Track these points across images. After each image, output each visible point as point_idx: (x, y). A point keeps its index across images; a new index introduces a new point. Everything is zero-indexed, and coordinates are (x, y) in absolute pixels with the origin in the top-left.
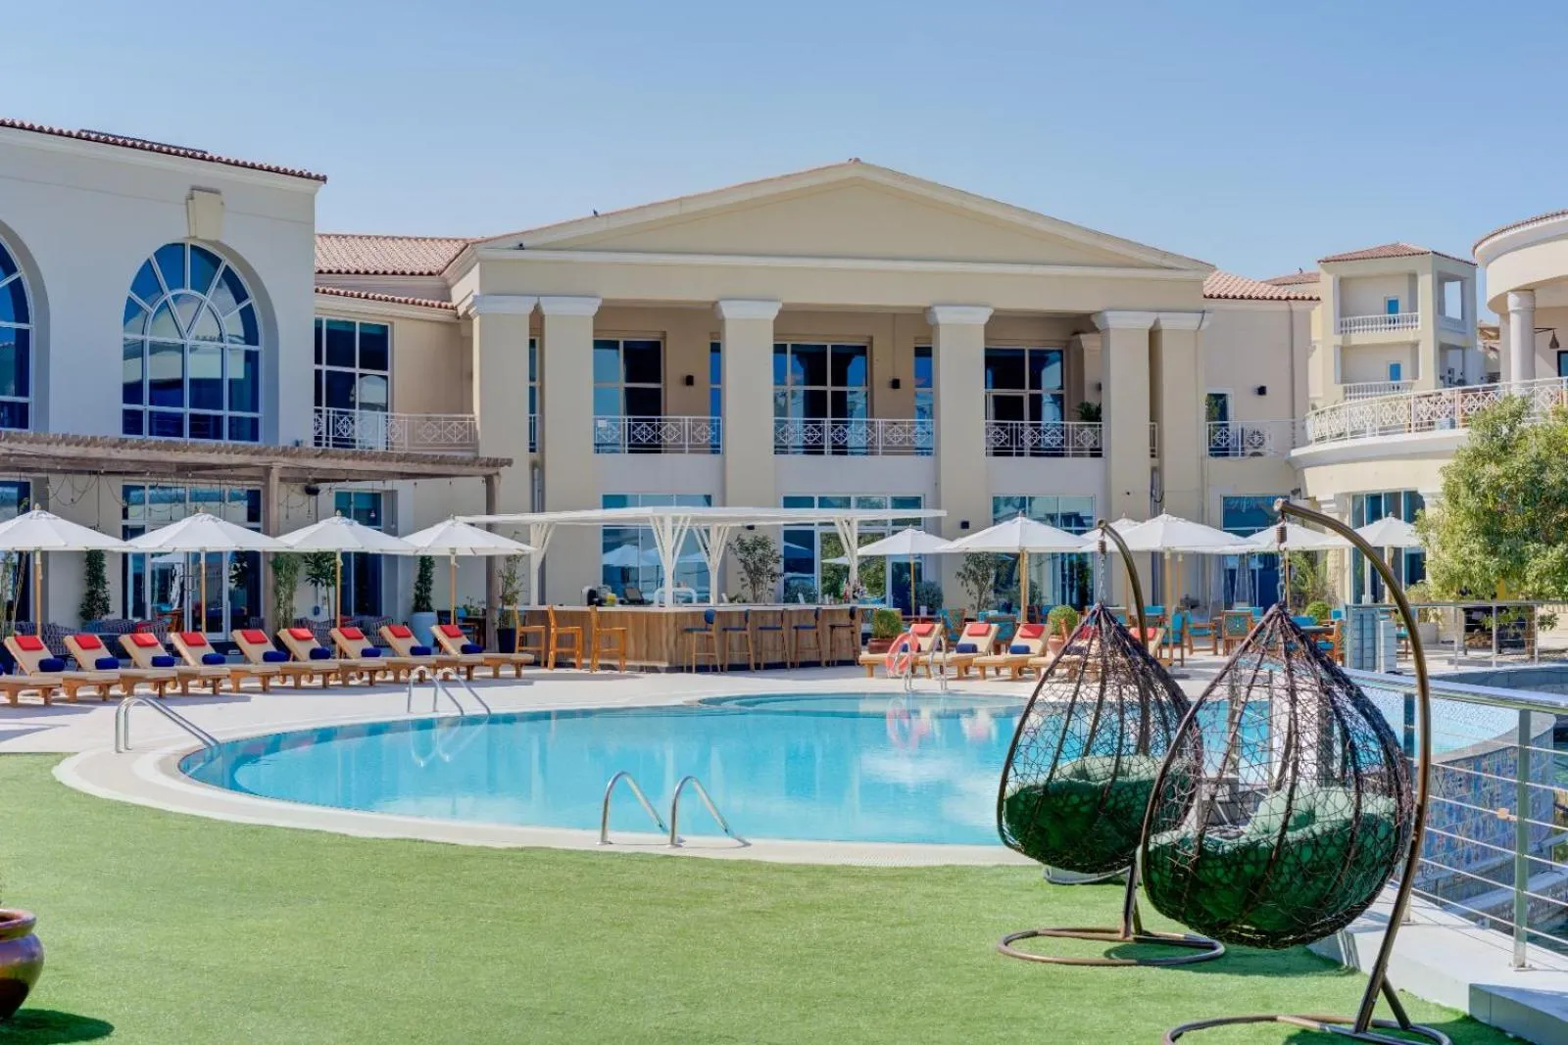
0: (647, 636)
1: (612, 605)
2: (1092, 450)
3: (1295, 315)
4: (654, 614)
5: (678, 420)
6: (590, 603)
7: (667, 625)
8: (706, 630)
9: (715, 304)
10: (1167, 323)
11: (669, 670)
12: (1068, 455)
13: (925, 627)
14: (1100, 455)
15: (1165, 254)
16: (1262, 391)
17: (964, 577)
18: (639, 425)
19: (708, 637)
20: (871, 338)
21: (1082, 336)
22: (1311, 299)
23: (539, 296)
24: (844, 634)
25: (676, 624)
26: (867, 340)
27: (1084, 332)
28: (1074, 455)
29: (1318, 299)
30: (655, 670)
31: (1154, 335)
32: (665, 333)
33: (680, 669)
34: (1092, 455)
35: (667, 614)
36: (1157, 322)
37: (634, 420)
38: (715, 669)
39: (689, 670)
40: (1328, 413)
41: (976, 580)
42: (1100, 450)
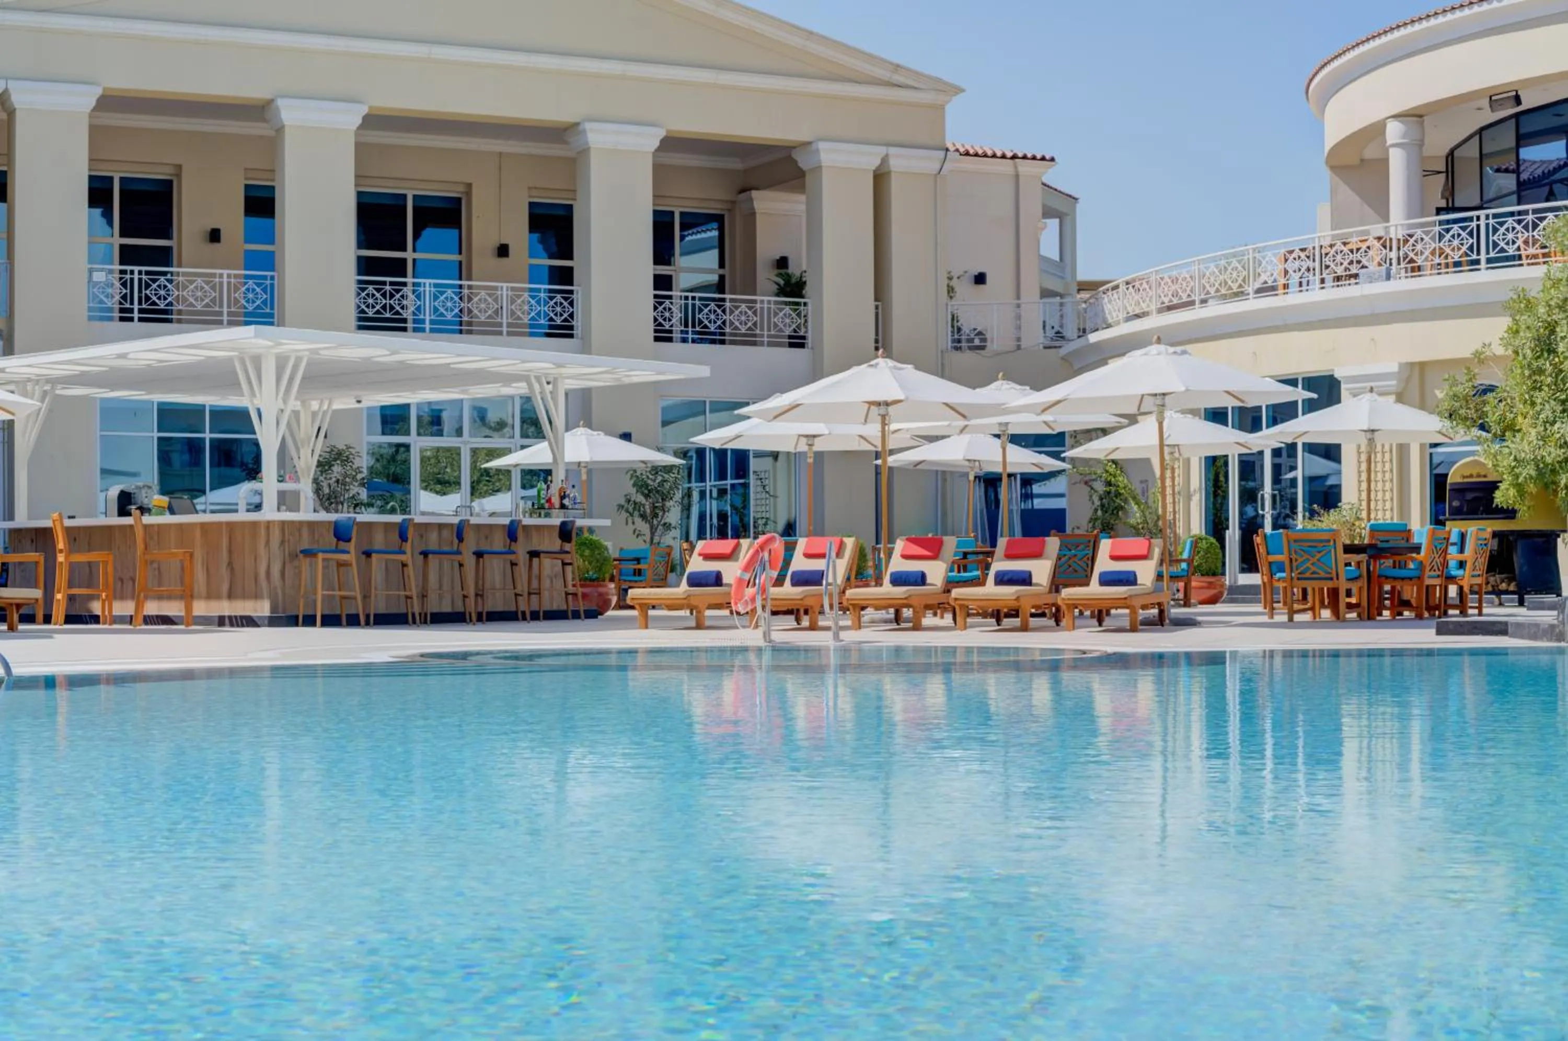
0: (230, 564)
1: (162, 514)
2: (790, 337)
3: (1021, 180)
4: (243, 524)
5: (214, 275)
6: (123, 512)
7: (268, 542)
8: (337, 551)
9: (271, 102)
10: (900, 162)
11: (274, 621)
12: (762, 344)
13: (725, 546)
14: (802, 346)
15: (897, 67)
16: (980, 279)
17: (627, 511)
18: (154, 281)
19: (341, 565)
20: (469, 186)
21: (754, 194)
22: (1043, 159)
23: (7, 79)
24: (549, 566)
25: (282, 542)
26: (461, 188)
27: (757, 189)
28: (770, 344)
29: (1052, 160)
30: (249, 622)
31: (880, 178)
32: (179, 167)
33: (293, 621)
34: (792, 345)
35: (269, 524)
36: (885, 160)
37: (147, 273)
38: (353, 621)
39: (309, 621)
40: (1122, 287)
41: (643, 516)
42: (804, 338)
